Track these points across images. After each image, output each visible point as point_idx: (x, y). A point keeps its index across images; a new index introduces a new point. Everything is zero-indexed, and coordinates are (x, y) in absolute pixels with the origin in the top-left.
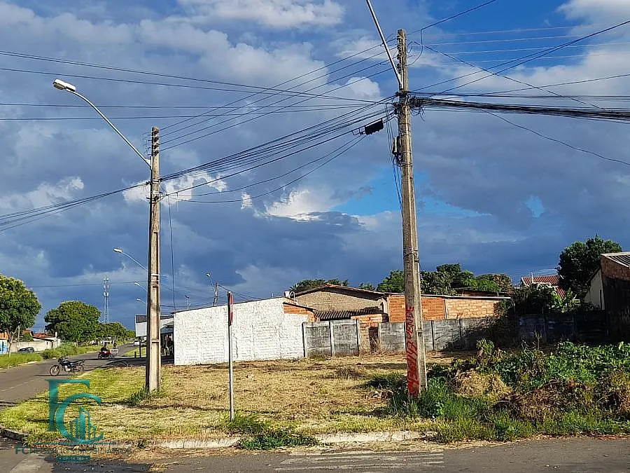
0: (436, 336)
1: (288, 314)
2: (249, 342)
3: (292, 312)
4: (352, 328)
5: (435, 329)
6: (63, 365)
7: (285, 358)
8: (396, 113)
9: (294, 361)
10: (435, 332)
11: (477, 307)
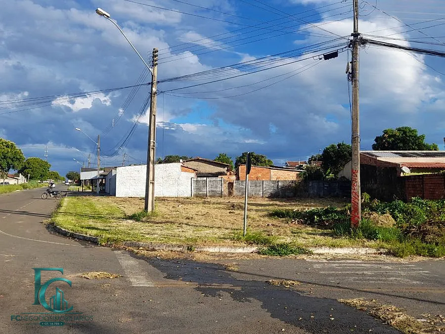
0: (264, 189)
1: (183, 172)
2: (160, 186)
3: (186, 171)
4: (219, 182)
5: (264, 185)
6: (50, 193)
7: (181, 196)
8: (349, 47)
9: (187, 198)
10: (264, 187)
11: (287, 175)
